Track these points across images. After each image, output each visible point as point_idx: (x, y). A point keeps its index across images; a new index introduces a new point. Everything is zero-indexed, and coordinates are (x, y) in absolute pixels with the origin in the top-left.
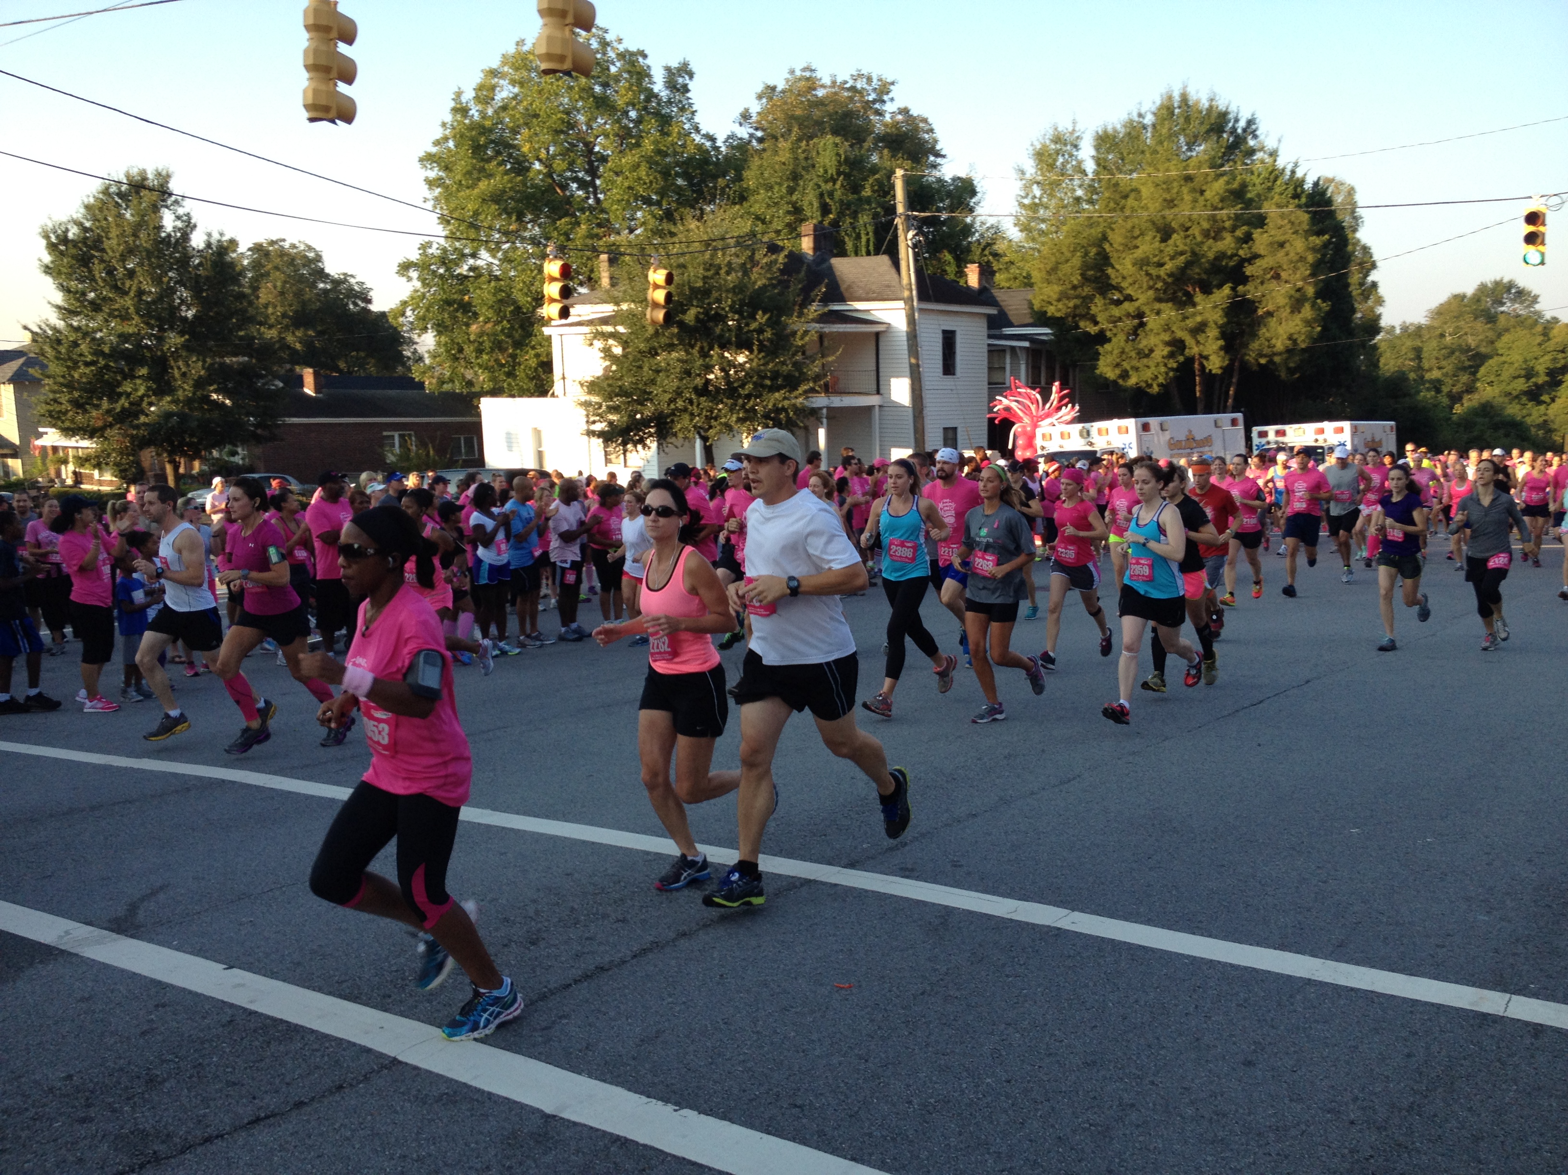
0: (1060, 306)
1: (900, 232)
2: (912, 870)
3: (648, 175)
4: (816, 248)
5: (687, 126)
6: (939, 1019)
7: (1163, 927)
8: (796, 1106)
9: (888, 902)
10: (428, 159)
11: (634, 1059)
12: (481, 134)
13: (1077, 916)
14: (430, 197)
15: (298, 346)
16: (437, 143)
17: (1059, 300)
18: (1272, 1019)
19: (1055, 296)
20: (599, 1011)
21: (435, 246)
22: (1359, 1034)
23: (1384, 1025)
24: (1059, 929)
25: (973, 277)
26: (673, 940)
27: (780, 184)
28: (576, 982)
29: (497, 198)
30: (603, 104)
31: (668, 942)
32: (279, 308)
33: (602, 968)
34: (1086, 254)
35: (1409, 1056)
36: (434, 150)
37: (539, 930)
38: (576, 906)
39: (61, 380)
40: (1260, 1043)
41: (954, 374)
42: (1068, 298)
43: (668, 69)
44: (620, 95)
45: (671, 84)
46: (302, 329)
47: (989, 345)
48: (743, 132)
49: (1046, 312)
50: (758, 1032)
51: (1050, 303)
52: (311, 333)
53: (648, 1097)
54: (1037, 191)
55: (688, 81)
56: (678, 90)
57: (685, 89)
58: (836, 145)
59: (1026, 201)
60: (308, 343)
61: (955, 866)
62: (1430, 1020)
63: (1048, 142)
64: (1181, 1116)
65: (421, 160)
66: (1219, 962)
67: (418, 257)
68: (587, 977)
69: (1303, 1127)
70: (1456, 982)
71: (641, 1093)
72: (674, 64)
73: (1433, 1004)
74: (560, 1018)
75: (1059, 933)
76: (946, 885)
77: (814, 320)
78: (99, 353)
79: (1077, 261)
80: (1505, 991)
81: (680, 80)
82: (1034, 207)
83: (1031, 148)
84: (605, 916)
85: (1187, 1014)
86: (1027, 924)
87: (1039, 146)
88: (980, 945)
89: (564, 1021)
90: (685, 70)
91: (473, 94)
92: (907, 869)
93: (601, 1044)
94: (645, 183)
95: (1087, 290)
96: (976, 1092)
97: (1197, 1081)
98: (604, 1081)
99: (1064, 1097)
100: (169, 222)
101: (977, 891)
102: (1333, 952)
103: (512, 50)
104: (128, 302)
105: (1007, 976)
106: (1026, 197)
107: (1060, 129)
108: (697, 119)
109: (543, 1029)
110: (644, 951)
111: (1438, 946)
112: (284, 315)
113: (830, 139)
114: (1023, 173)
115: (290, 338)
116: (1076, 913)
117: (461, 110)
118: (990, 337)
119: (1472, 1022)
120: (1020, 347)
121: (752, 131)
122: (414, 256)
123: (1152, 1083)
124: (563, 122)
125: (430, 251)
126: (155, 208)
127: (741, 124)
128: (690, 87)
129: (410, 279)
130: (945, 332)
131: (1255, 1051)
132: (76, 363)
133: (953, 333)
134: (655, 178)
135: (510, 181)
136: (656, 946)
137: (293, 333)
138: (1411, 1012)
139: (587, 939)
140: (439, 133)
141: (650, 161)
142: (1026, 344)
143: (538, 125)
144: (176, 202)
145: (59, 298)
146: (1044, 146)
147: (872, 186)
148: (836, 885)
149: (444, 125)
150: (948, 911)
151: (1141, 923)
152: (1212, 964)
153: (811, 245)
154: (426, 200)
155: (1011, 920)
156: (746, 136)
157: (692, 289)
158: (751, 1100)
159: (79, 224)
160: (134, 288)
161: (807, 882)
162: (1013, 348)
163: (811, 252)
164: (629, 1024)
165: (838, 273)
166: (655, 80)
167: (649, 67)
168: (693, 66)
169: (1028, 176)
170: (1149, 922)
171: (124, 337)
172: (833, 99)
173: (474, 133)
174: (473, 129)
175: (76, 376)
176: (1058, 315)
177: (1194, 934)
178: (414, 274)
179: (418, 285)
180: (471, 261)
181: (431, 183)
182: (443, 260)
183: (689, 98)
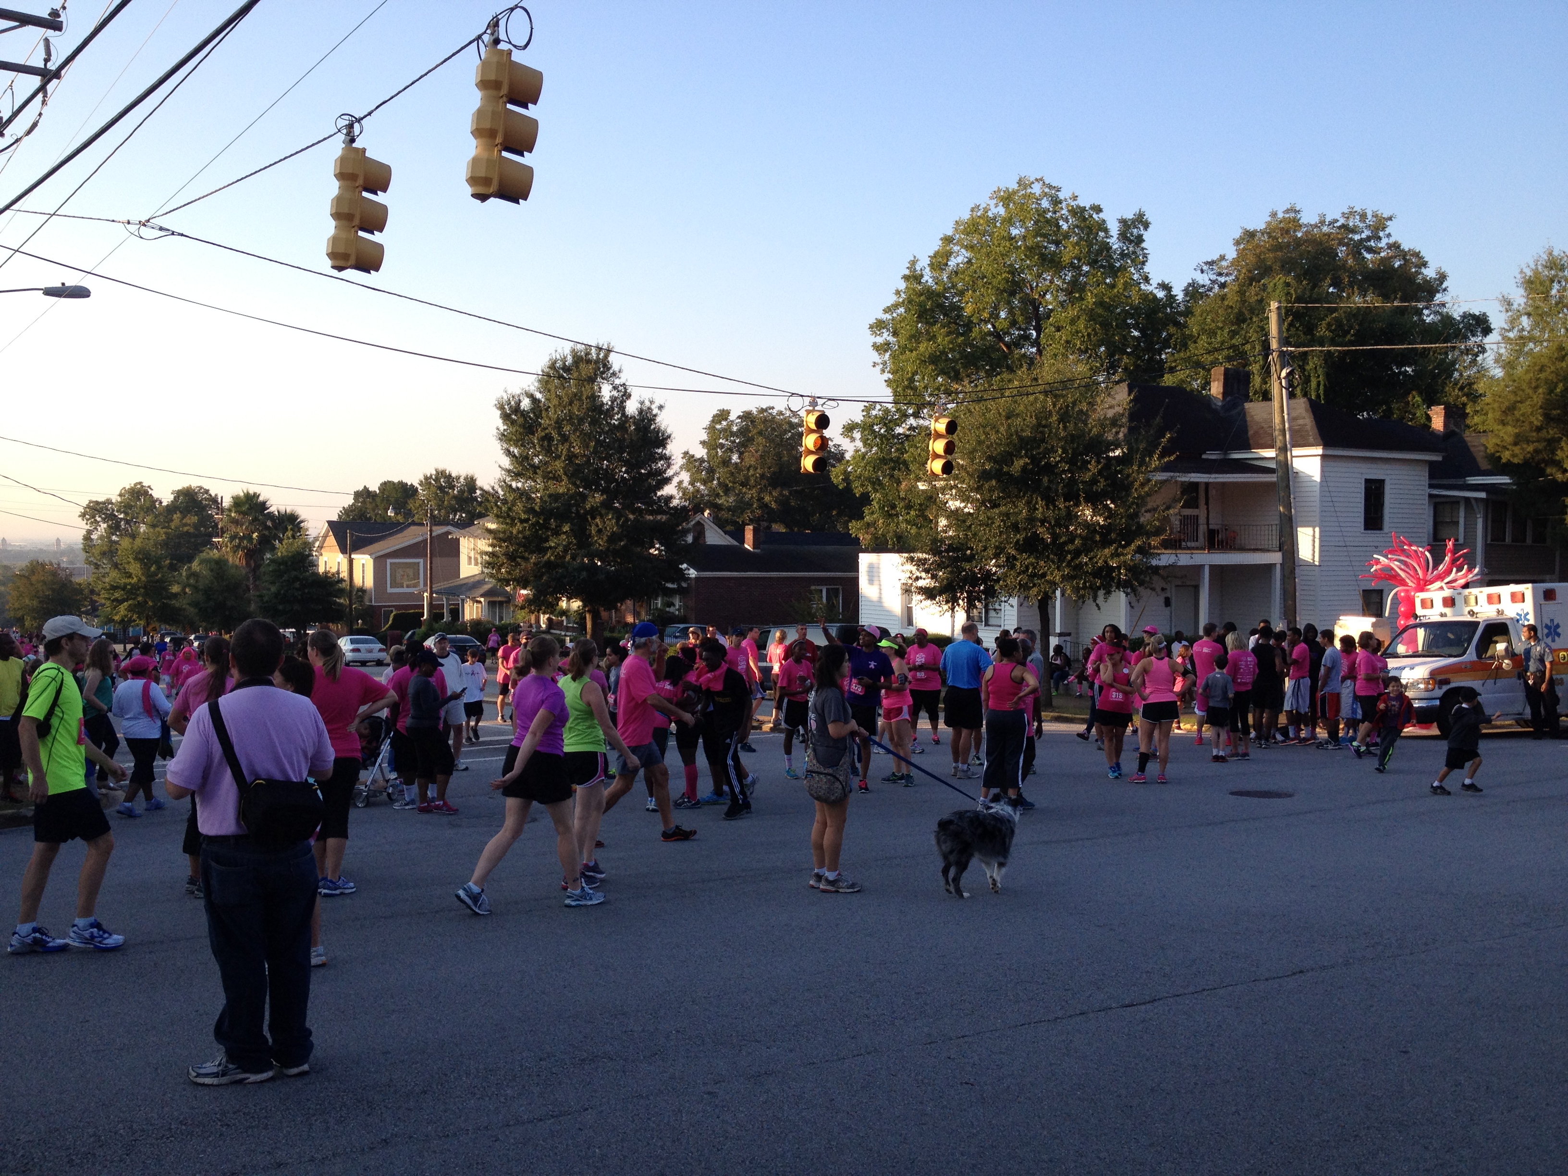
0: (1517, 450)
1: (1273, 369)
3: (1086, 328)
4: (1225, 394)
5: (1136, 277)
10: (878, 326)
12: (928, 299)
14: (880, 361)
15: (773, 505)
16: (887, 310)
17: (1515, 444)
19: (1509, 439)
21: (878, 407)
25: (1438, 422)
29: (935, 359)
30: (1052, 262)
32: (758, 471)
36: (888, 316)
39: (501, 535)
41: (1381, 529)
42: (1528, 442)
43: (1123, 222)
44: (1069, 252)
45: (1123, 236)
46: (779, 489)
47: (1431, 496)
48: (1203, 279)
49: (1500, 458)
51: (1505, 448)
52: (786, 493)
55: (1142, 232)
56: (1131, 242)
57: (1140, 239)
58: (1288, 285)
60: (783, 502)
63: (1540, 267)
65: (871, 327)
67: (862, 418)
72: (1129, 215)
78: (531, 511)
81: (1135, 231)
83: (1519, 276)
90: (1141, 221)
91: (927, 261)
94: (1083, 336)
100: (606, 392)
103: (966, 216)
104: (559, 465)
108: (1147, 268)
112: (762, 476)
113: (1280, 279)
114: (1509, 304)
115: (767, 499)
117: (913, 277)
118: (1431, 486)
120: (1476, 499)
121: (1214, 277)
122: (858, 418)
124: (1007, 281)
125: (874, 413)
126: (592, 380)
127: (1202, 271)
128: (1144, 237)
129: (853, 440)
130: (1367, 481)
132: (513, 519)
133: (1382, 482)
134: (1094, 330)
135: (951, 342)
137: (771, 493)
140: (892, 299)
141: (1092, 316)
142: (1483, 495)
143: (984, 286)
144: (614, 374)
145: (506, 462)
146: (1536, 272)
149: (898, 293)
153: (1221, 390)
154: (875, 365)
156: (1208, 282)
159: (531, 396)
160: (564, 453)
162: (1467, 500)
163: (1220, 397)
165: (1248, 419)
166: (1111, 233)
167: (1104, 221)
168: (1149, 216)
169: (1515, 306)
171: (555, 497)
172: (1310, 240)
173: (922, 298)
174: (921, 295)
175: (515, 532)
176: (1516, 461)
178: (857, 435)
179: (859, 444)
180: (912, 421)
181: (880, 348)
182: (887, 421)
183: (1143, 249)
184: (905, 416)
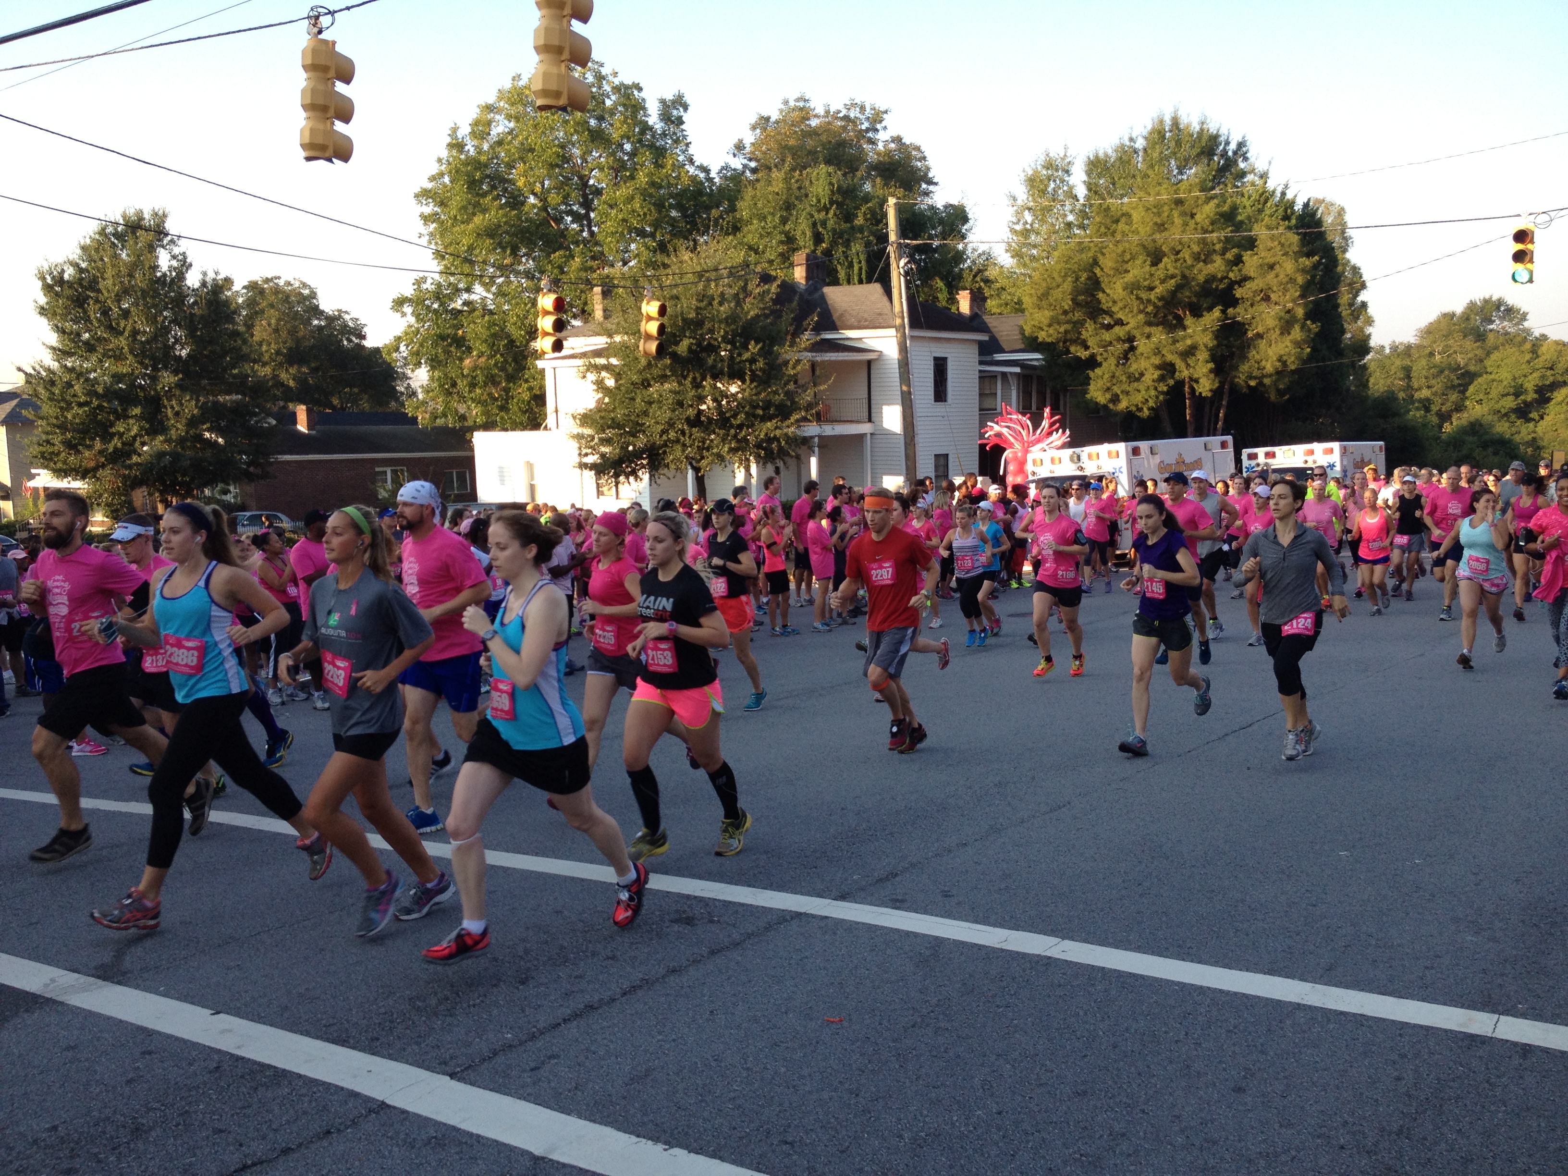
0: (1051, 331)
1: (892, 260)
2: (902, 901)
3: (642, 207)
4: (808, 278)
5: (681, 158)
6: (930, 1051)
7: (1153, 954)
8: (786, 1143)
9: (878, 933)
10: (424, 195)
11: (624, 1098)
12: (476, 169)
13: (1068, 944)
14: (425, 232)
15: (292, 383)
16: (432, 179)
17: (1050, 326)
18: (1262, 1045)
19: (1046, 322)
20: (588, 1049)
21: (429, 281)
22: (1347, 1058)
23: (1374, 1049)
24: (1050, 958)
25: (964, 304)
26: (663, 977)
27: (773, 214)
28: (565, 1020)
29: (491, 232)
30: (597, 137)
31: (657, 979)
32: (273, 346)
33: (591, 1007)
34: (1077, 279)
35: (1398, 1079)
36: (429, 185)
37: (528, 969)
38: (566, 944)
39: (55, 421)
40: (1250, 1069)
41: (946, 401)
42: (1059, 323)
43: (663, 102)
44: (615, 129)
45: (666, 116)
46: (295, 366)
47: (980, 371)
48: (737, 163)
49: (1037, 338)
50: (748, 1069)
51: (1041, 329)
52: (305, 370)
53: (638, 1136)
54: (1028, 217)
55: (682, 113)
56: (673, 122)
57: (680, 121)
58: (830, 174)
59: (1018, 227)
60: (302, 380)
61: (946, 896)
62: (1420, 1042)
63: (1039, 168)
64: (1171, 1144)
65: (417, 196)
66: (1209, 988)
67: (413, 292)
68: (576, 1016)
69: (1293, 1153)
70: (1445, 1004)
71: (631, 1133)
72: (669, 97)
73: (1421, 1027)
74: (550, 1058)
75: (1048, 962)
76: (937, 916)
77: (806, 349)
78: (92, 393)
79: (1068, 286)
80: (1493, 1012)
81: (675, 112)
82: (1026, 233)
83: (1022, 175)
84: (594, 954)
85: (1177, 1042)
86: (1017, 953)
87: (1030, 172)
88: (971, 976)
89: (553, 1061)
90: (680, 102)
91: (468, 130)
92: (897, 900)
93: (590, 1085)
94: (639, 215)
95: (1078, 315)
96: (967, 1125)
97: (1187, 1109)
98: (594, 1121)
99: (1054, 1128)
100: (164, 261)
101: (967, 921)
102: (1322, 976)
103: (508, 85)
104: (123, 342)
105: (998, 1006)
106: (1017, 223)
107: (1051, 155)
108: (691, 151)
109: (532, 1070)
110: (634, 988)
111: (1427, 968)
112: (278, 353)
113: (823, 168)
114: (1015, 199)
115: (283, 376)
116: (1067, 942)
117: (457, 146)
118: (981, 363)
119: (1460, 1043)
120: (1011, 373)
121: (745, 161)
122: (409, 291)
123: (1143, 1111)
124: (558, 156)
125: (424, 286)
126: (151, 248)
127: (735, 155)
128: (684, 119)
129: (404, 315)
130: (936, 359)
131: (1245, 1077)
132: (69, 404)
133: (946, 359)
134: (649, 210)
135: (505, 215)
136: (647, 983)
137: (287, 370)
138: (1400, 1035)
139: (576, 977)
140: (434, 169)
141: (645, 194)
142: (1017, 370)
143: (533, 160)
144: (172, 242)
145: (53, 339)
146: (1036, 172)
147: (865, 214)
148: (826, 917)
149: (440, 160)
150: (939, 942)
151: (1131, 950)
152: (1202, 990)
153: (804, 274)
154: (421, 236)
155: (1002, 950)
156: (740, 167)
157: (684, 320)
158: (741, 1138)
159: (75, 265)
160: (128, 328)
161: (799, 915)
162: (1004, 374)
163: (803, 282)
164: (618, 1063)
165: (829, 302)
166: (649, 112)
167: (643, 99)
168: (687, 99)
169: (1019, 202)
170: (1139, 949)
171: (118, 377)
172: (826, 128)
173: (469, 168)
174: (468, 164)
175: (69, 417)
176: (1049, 340)
177: (1183, 960)
178: (408, 309)
179: (412, 320)
180: (465, 296)
181: (426, 219)
182: (438, 296)
183: (683, 130)
184: (458, 290)
